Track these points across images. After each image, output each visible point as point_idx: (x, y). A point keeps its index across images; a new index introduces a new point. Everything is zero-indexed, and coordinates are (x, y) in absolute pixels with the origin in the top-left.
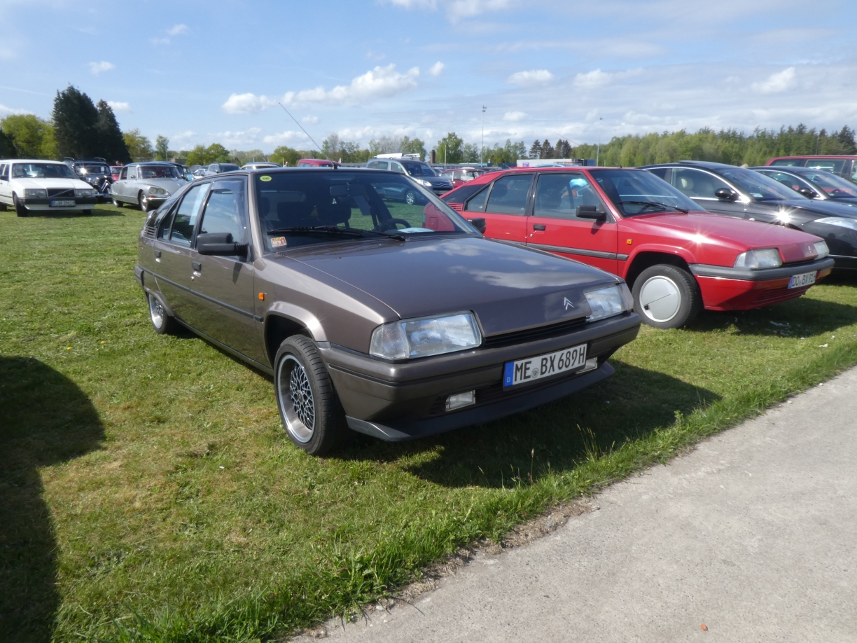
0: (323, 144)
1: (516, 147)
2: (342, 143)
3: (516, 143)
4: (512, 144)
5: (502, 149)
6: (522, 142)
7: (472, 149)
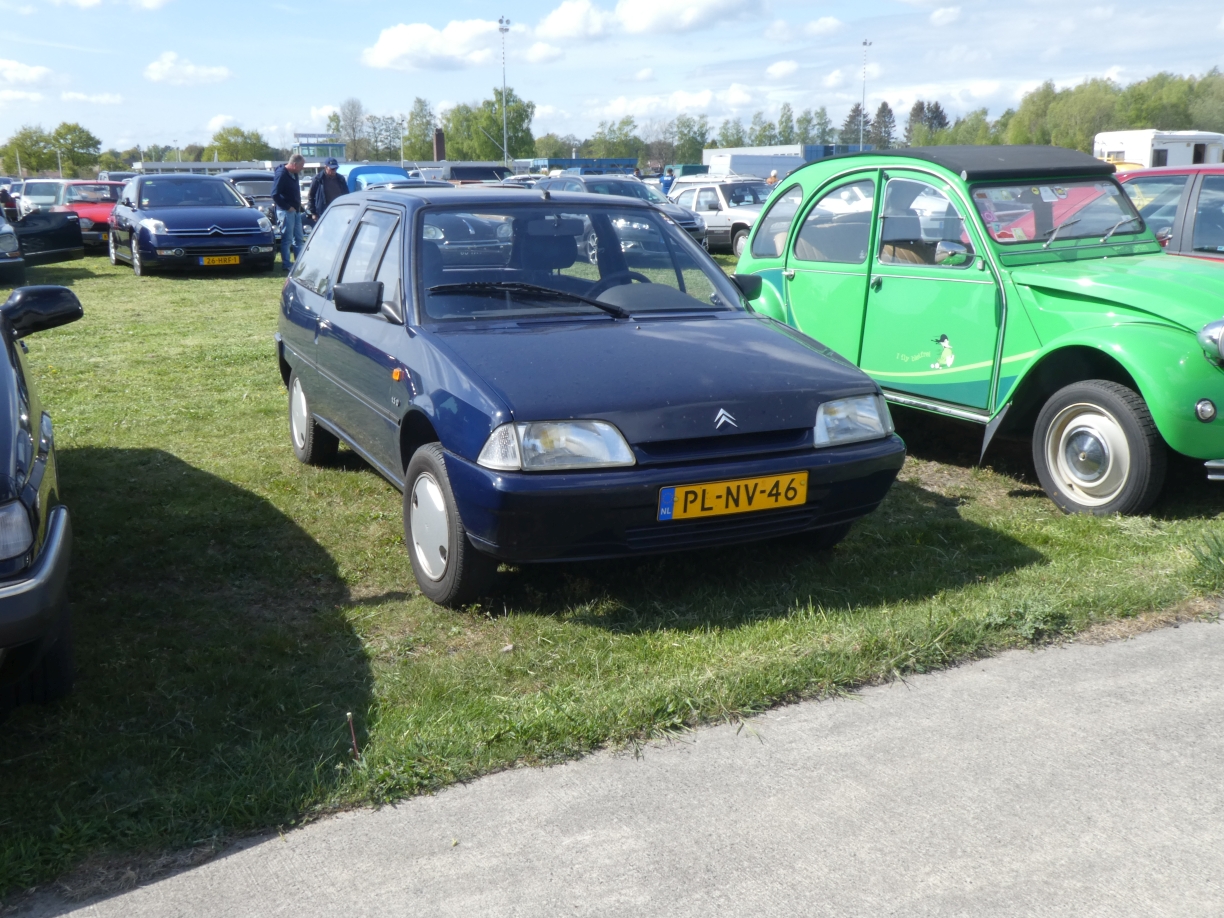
0: (328, 121)
1: (806, 121)
2: (372, 119)
3: (808, 113)
4: (797, 114)
5: (771, 126)
6: (823, 110)
7: (696, 129)
